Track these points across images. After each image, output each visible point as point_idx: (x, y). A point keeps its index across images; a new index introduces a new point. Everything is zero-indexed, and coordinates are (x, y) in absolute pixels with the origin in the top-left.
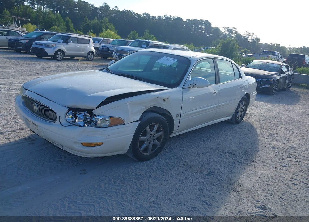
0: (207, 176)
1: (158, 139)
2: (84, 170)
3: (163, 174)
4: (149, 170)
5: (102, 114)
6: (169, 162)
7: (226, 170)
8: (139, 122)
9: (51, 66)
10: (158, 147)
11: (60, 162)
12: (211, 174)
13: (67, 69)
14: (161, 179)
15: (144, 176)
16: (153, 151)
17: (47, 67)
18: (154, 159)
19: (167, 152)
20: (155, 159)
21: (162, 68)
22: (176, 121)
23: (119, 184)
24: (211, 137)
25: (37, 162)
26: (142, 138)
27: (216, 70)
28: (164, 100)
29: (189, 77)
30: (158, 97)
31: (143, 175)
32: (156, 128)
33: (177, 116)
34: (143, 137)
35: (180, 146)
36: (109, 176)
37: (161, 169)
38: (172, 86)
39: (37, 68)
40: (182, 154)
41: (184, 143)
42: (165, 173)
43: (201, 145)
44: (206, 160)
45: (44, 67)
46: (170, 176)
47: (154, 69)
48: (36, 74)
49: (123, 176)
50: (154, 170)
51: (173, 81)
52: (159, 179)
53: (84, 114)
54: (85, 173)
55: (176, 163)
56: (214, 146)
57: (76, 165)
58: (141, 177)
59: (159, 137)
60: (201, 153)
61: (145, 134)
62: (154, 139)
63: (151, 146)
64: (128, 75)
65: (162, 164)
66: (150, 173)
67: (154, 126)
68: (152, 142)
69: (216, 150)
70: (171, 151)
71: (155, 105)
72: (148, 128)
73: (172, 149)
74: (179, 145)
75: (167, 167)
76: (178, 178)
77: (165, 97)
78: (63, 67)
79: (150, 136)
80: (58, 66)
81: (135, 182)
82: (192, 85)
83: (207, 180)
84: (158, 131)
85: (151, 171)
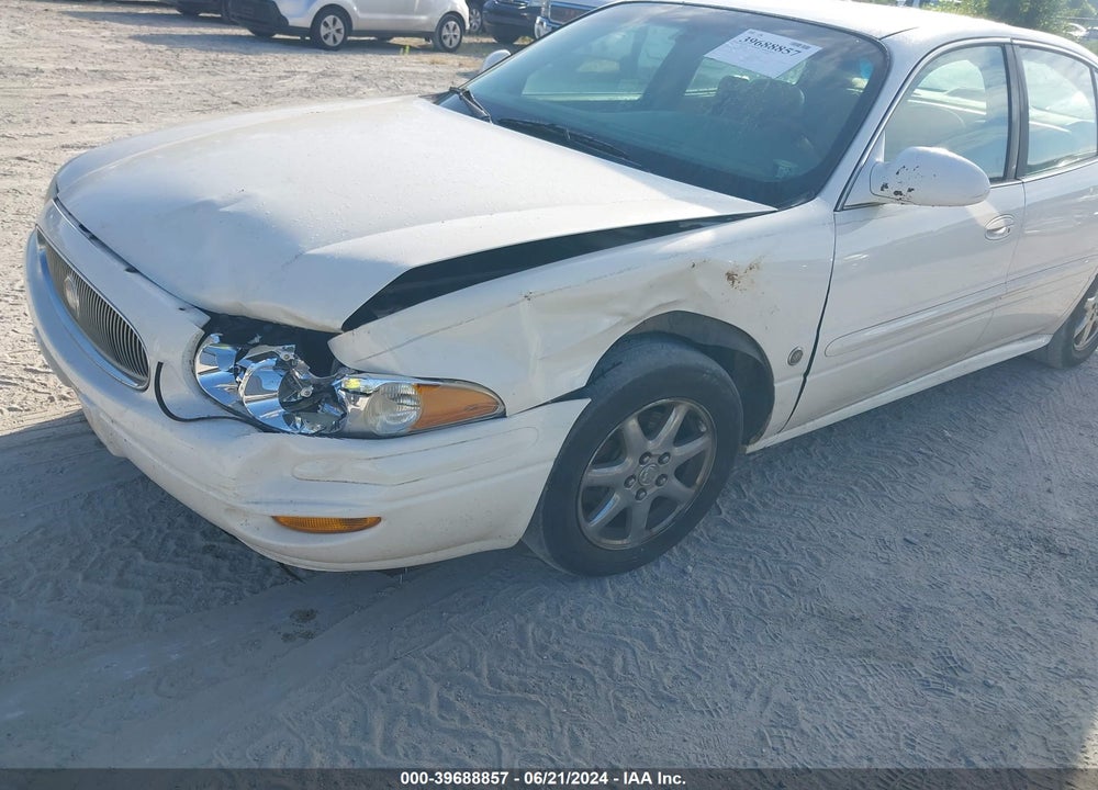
0: (931, 696)
1: (684, 472)
2: (308, 616)
3: (697, 666)
4: (629, 633)
5: (376, 363)
6: (733, 588)
7: (1029, 657)
8: (584, 403)
9: (294, 73)
10: (679, 508)
11: (209, 559)
12: (954, 682)
13: (354, 84)
14: (685, 702)
15: (599, 673)
16: (655, 530)
17: (280, 78)
18: (658, 565)
19: (725, 523)
20: (662, 563)
21: (730, 87)
22: (785, 384)
23: (464, 719)
24: (946, 439)
25: (103, 550)
26: (597, 475)
27: (1015, 107)
28: (731, 277)
29: (871, 148)
30: (696, 264)
31: (595, 664)
32: (674, 420)
33: (795, 357)
34: (605, 470)
35: (791, 491)
36: (422, 667)
37: (688, 634)
38: (779, 195)
39: (241, 79)
40: (799, 538)
41: (812, 470)
42: (710, 660)
43: (899, 488)
44: (924, 583)
45: (268, 75)
46: (734, 685)
47: (691, 91)
48: (231, 106)
49: (489, 665)
50: (652, 639)
51: (786, 167)
52: (673, 701)
53: (272, 362)
54: (309, 636)
55: (767, 599)
56: (961, 499)
57: (275, 584)
58: (580, 681)
59: (686, 464)
60: (899, 539)
61: (615, 450)
62: (664, 476)
63: (643, 507)
64: (552, 126)
65: (698, 600)
66: (629, 656)
67: (665, 411)
68: (652, 491)
69: (974, 523)
70: (745, 521)
71: (675, 302)
72: (632, 425)
73: (751, 508)
74: (788, 482)
75: (723, 620)
76: (775, 698)
77: (735, 260)
78: (338, 76)
79: (641, 462)
80: (323, 74)
81: (547, 713)
82: (889, 192)
83: (929, 720)
84: (684, 434)
85: (639, 645)
